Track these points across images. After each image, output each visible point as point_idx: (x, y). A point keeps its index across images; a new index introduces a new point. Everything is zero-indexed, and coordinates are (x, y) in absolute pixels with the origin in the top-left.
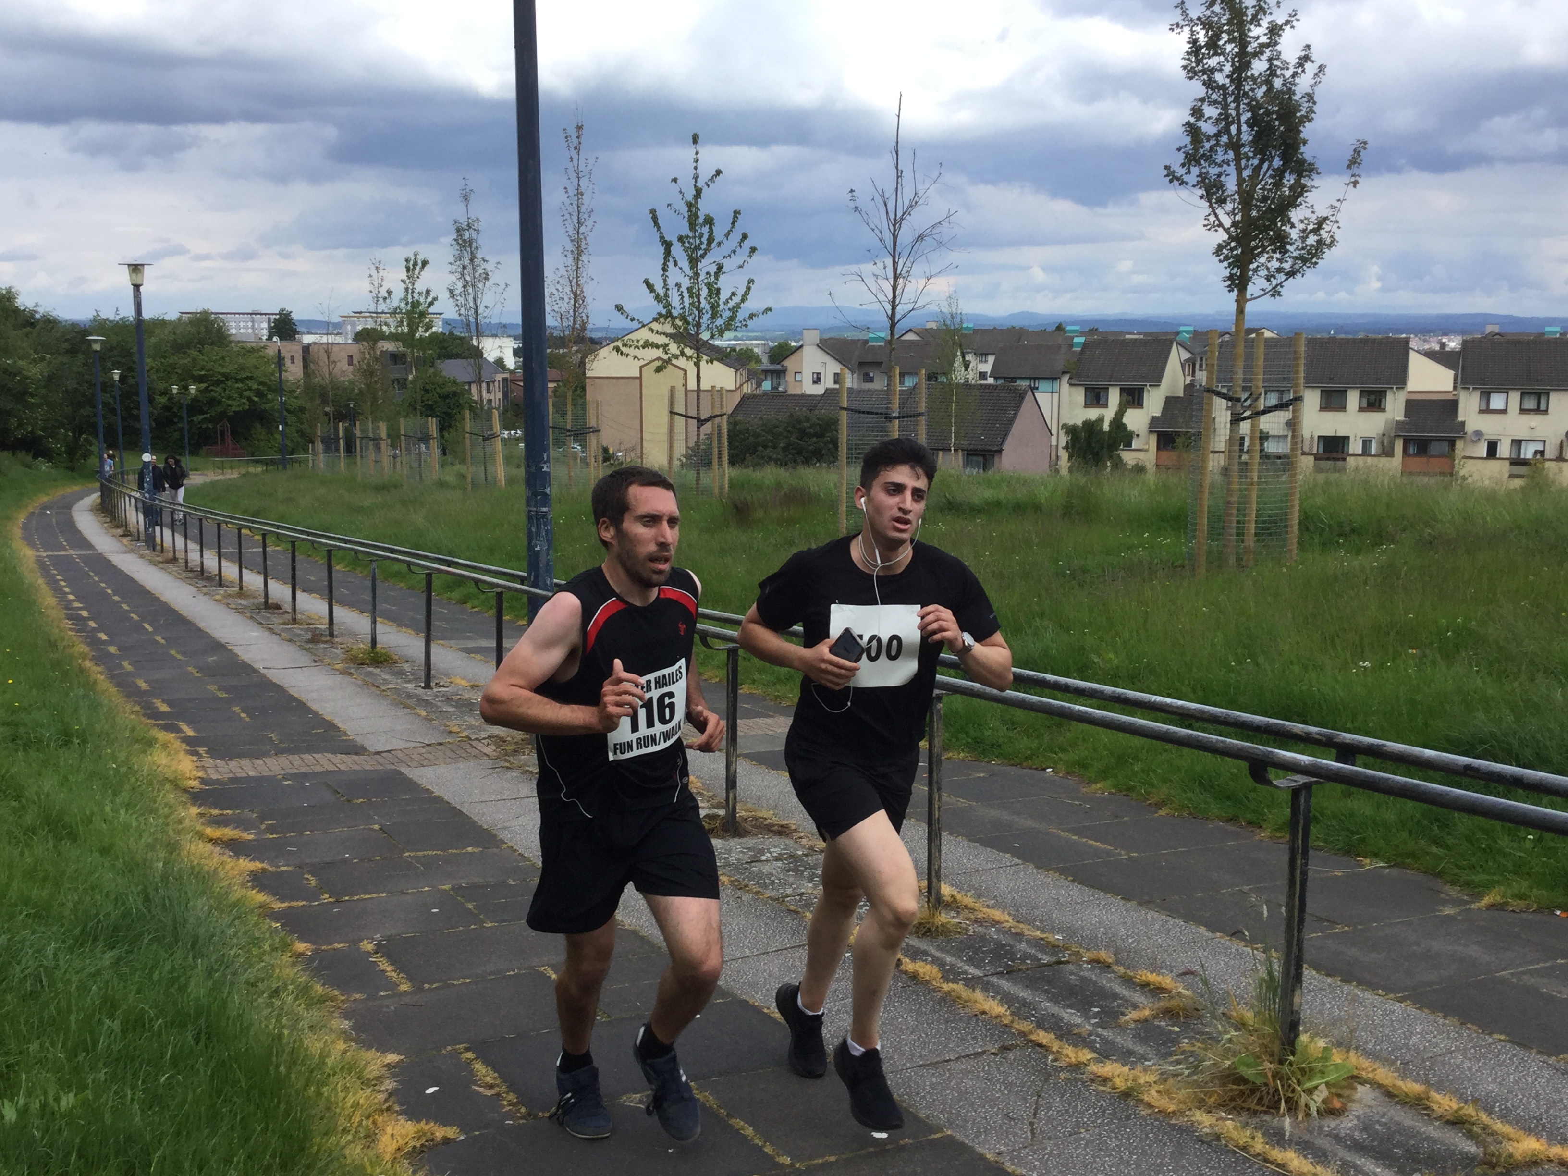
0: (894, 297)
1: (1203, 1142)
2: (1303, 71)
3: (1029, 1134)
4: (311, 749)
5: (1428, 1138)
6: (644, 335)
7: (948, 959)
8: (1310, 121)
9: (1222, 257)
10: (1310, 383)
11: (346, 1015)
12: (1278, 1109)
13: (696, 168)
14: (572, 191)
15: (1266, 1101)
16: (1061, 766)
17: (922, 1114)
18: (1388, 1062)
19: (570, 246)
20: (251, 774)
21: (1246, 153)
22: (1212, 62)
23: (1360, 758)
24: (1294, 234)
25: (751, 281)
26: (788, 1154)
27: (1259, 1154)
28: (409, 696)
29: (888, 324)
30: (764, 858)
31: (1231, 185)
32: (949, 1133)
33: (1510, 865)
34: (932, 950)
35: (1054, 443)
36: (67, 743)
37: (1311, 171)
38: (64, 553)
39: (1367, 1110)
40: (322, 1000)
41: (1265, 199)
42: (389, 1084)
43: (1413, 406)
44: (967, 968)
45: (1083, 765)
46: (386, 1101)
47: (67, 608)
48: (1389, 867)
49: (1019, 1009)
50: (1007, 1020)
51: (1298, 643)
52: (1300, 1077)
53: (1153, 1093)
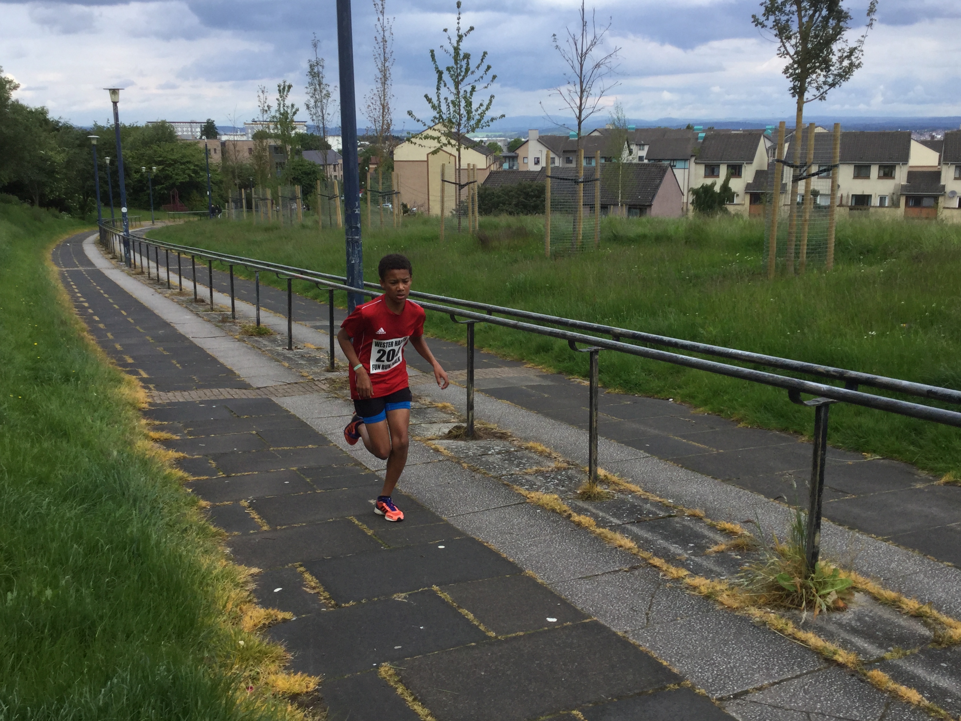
0: (581, 104)
1: (755, 626)
3: (645, 621)
4: (218, 386)
5: (899, 626)
7: (601, 514)
9: (788, 75)
10: (845, 161)
11: (229, 545)
12: (801, 606)
13: (458, 23)
14: (380, 39)
15: (796, 602)
16: (678, 398)
17: (579, 608)
18: (875, 578)
19: (380, 75)
20: (181, 400)
21: (805, 7)
23: (860, 387)
24: (835, 59)
25: (492, 97)
26: (494, 630)
27: (790, 635)
28: (278, 354)
29: (577, 122)
30: (490, 453)
31: (795, 27)
32: (595, 619)
34: (591, 508)
35: (685, 201)
36: (67, 380)
37: (846, 18)
38: (76, 269)
39: (860, 608)
40: (214, 535)
41: (816, 36)
42: (252, 586)
43: (912, 175)
44: (612, 519)
45: (692, 397)
46: (249, 596)
47: (76, 301)
48: (883, 459)
49: (643, 544)
50: (635, 551)
51: (830, 320)
52: (818, 587)
53: (725, 596)
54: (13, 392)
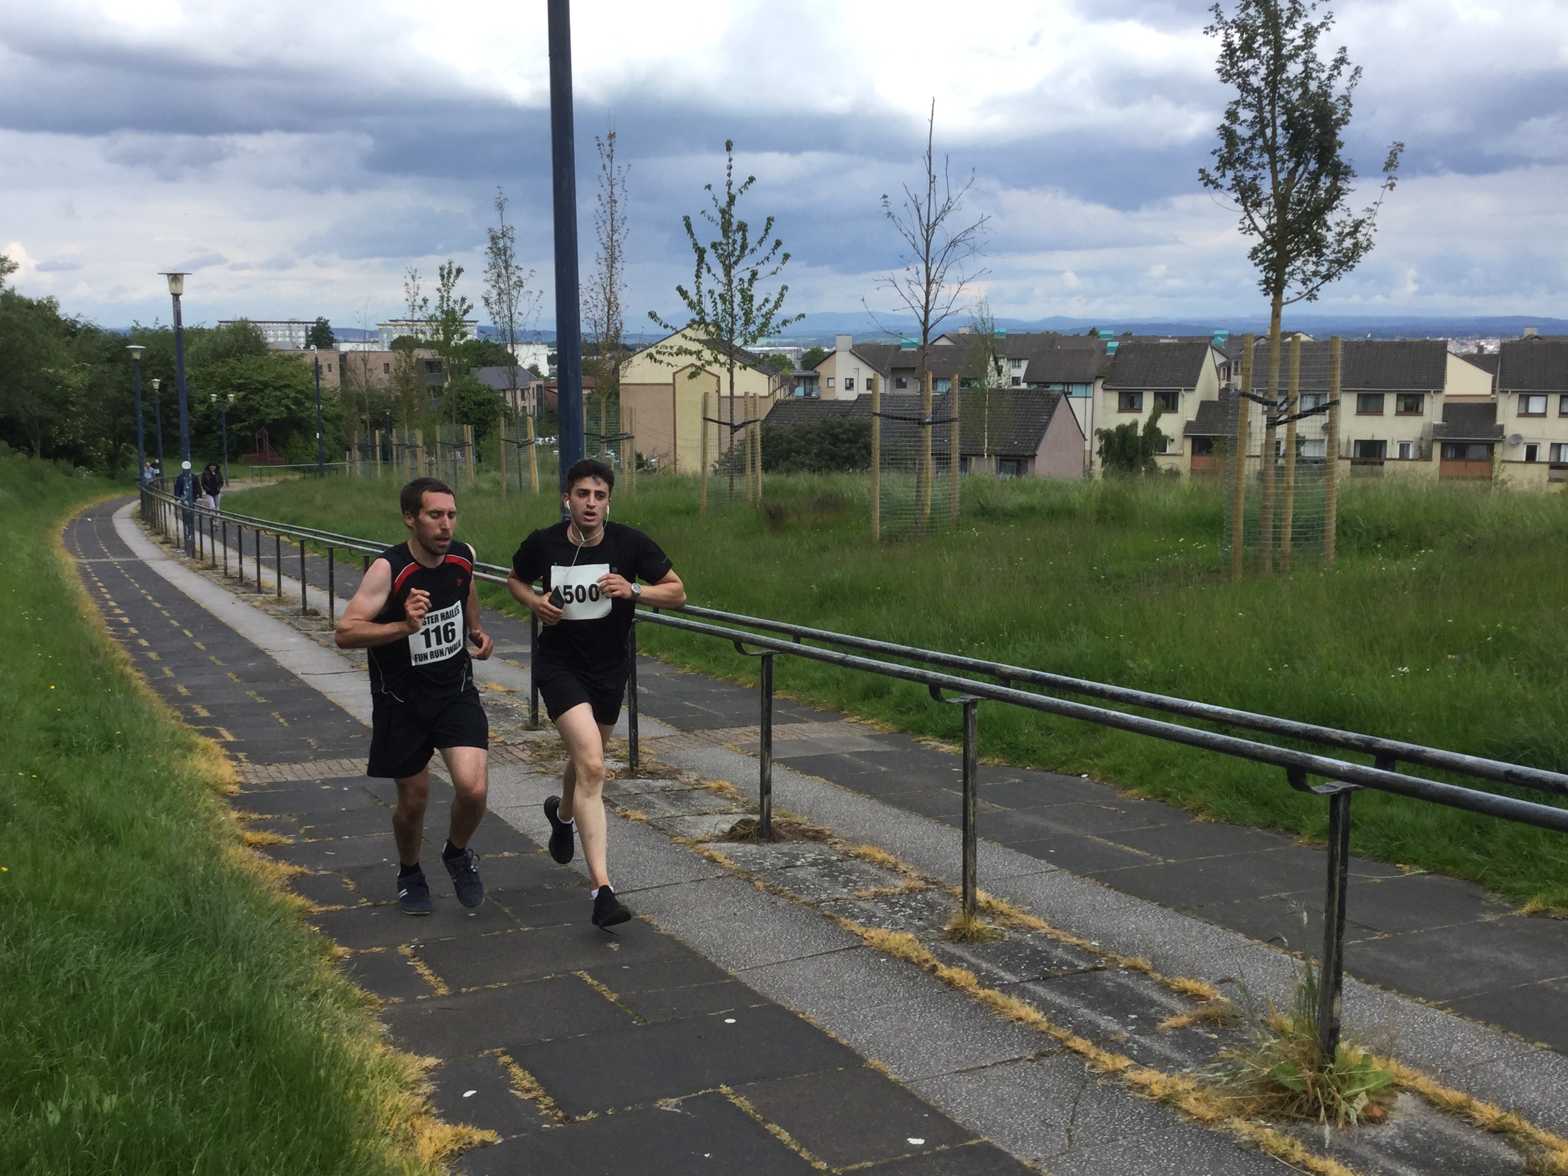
0: (927, 302)
1: (1242, 1150)
2: (1339, 74)
3: (1066, 1141)
4: (349, 754)
5: (1470, 1147)
6: (677, 341)
7: (984, 965)
8: (1346, 123)
9: (1257, 261)
10: (1347, 387)
11: (384, 1019)
12: (1318, 1116)
13: (729, 175)
14: (606, 199)
15: (1305, 1109)
16: (1096, 772)
17: (959, 1120)
18: (1428, 1069)
19: (603, 254)
20: (290, 778)
21: (1282, 156)
22: (1247, 65)
23: (1400, 764)
24: (1330, 237)
25: (785, 288)
26: (823, 1158)
27: (1298, 1162)
29: (921, 329)
30: (799, 863)
31: (1266, 188)
32: (986, 1139)
33: (1551, 872)
34: (967, 956)
35: (1088, 448)
36: (109, 747)
37: (1346, 174)
38: (105, 560)
39: (1408, 1118)
40: (361, 1003)
41: (1300, 202)
42: (427, 1088)
43: (1451, 410)
44: (1003, 974)
45: (1118, 771)
46: (424, 1104)
47: (109, 614)
48: (1429, 874)
49: (1055, 1015)
50: (1044, 1026)
51: (1336, 648)
52: (1339, 1084)
53: (1192, 1100)
54: (24, 767)
